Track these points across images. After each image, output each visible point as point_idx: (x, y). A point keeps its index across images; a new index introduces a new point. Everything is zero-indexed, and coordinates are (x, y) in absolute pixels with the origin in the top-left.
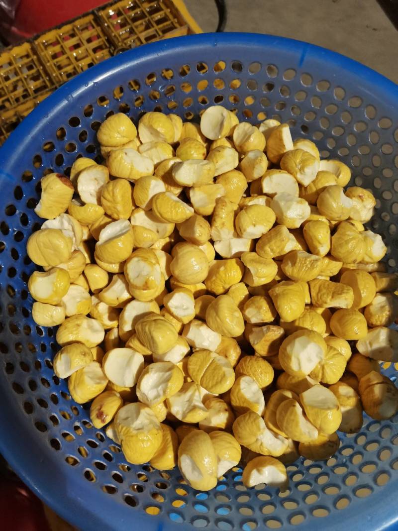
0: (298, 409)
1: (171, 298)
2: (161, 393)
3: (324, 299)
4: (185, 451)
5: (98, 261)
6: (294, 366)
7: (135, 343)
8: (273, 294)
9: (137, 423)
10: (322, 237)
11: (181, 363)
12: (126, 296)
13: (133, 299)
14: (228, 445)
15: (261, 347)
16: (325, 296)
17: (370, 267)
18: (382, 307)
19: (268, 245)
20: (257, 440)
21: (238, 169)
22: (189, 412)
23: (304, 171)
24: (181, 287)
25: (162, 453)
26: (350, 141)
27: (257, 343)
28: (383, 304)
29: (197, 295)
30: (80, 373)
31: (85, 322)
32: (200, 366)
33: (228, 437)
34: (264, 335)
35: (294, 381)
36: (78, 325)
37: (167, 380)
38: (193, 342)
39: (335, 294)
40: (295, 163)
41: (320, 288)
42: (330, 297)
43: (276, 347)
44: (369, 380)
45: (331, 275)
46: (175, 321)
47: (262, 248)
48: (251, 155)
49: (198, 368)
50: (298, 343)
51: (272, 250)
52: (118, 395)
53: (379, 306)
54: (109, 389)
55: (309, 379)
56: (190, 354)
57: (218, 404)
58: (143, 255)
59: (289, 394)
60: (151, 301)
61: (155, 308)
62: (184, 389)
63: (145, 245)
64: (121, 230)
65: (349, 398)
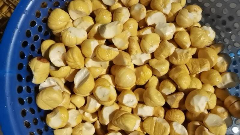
1: (123, 99)
3: (197, 70)
7: (113, 127)
8: (174, 78)
10: (186, 39)
11: (140, 128)
12: (98, 105)
13: (102, 107)
15: (175, 105)
16: (197, 69)
18: (223, 63)
19: (162, 54)
21: (131, 17)
23: (166, 8)
24: (124, 89)
27: (173, 104)
28: (222, 61)
32: (151, 127)
34: (175, 99)
36: (81, 131)
38: (142, 115)
39: (202, 65)
40: (160, 4)
41: (192, 65)
42: (200, 68)
44: (230, 102)
45: (192, 55)
46: (128, 108)
48: (136, 8)
50: (195, 99)
51: (164, 55)
56: (142, 121)
58: (102, 84)
59: (198, 124)
60: (113, 104)
61: (116, 107)
64: (85, 75)
65: (224, 113)
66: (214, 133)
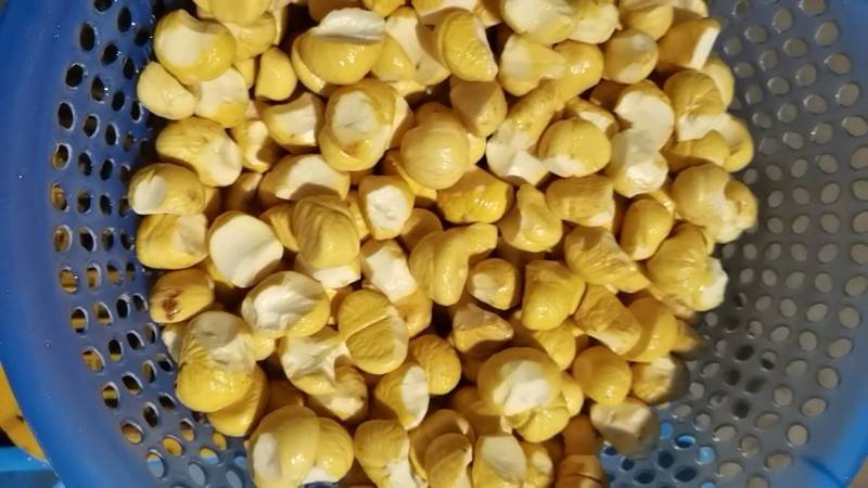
0: (468, 456)
1: (378, 187)
2: (283, 325)
3: (595, 322)
4: (273, 429)
5: (295, 55)
6: (498, 395)
7: (281, 221)
8: (532, 277)
9: (224, 351)
10: (652, 234)
11: (335, 292)
12: (308, 139)
13: (315, 150)
14: (339, 451)
15: (465, 338)
16: (600, 320)
17: (681, 311)
18: (662, 378)
19: (571, 198)
20: (385, 467)
21: (602, 47)
22: (307, 375)
23: (695, 118)
24: (403, 180)
25: (234, 410)
26: (784, 112)
27: (464, 329)
28: (665, 373)
29: (420, 204)
30: (170, 222)
31: (219, 141)
32: (362, 316)
33: (343, 437)
34: (480, 324)
35: (483, 411)
36: (205, 141)
37: (303, 312)
38: (371, 273)
39: (617, 326)
40: (691, 98)
41: (601, 300)
42: (605, 326)
43: (487, 351)
44: (581, 466)
45: (624, 289)
46: (360, 223)
47: (561, 195)
48: (637, 41)
49: (355, 317)
50: (525, 367)
51: (572, 209)
52: (212, 286)
53: (659, 373)
54: (201, 269)
55: (503, 421)
56: (357, 286)
57: (355, 382)
58: (375, 94)
59: (464, 427)
60: (343, 173)
61: (341, 186)
62: (318, 337)
63: (383, 75)
64: (364, 32)
65: (541, 474)
66: (475, 482)
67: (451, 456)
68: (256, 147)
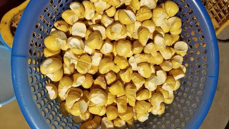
0: (77, 100)
1: (109, 43)
2: (73, 47)
3: (120, 102)
4: (54, 60)
5: (118, 11)
6: (93, 95)
7: (89, 32)
8: (118, 82)
9: (60, 40)
10: (143, 97)
11: (85, 52)
12: (106, 25)
13: (106, 28)
14: (59, 76)
15: (97, 82)
17: (135, 117)
19: (137, 77)
20: (63, 86)
21: (164, 60)
22: (68, 59)
23: (168, 85)
24: (114, 46)
25: (50, 51)
26: (182, 101)
27: (98, 80)
29: (112, 53)
30: (73, 13)
31: (93, 11)
32: (85, 60)
33: (62, 75)
34: (102, 82)
35: (87, 96)
36: (91, 9)
37: (78, 48)
38: (94, 55)
39: (123, 106)
40: (170, 82)
41: (124, 100)
42: (121, 104)
43: (98, 87)
44: (93, 124)
45: (129, 103)
46: (100, 46)
47: (135, 75)
48: (170, 64)
50: (102, 95)
51: (135, 79)
52: (68, 30)
53: (121, 123)
54: (69, 26)
55: (89, 102)
56: (89, 55)
57: (73, 69)
58: (124, 29)
59: (82, 95)
60: (106, 36)
61: (104, 37)
62: (76, 55)
63: (128, 29)
64: (132, 18)
65: (85, 117)
66: (74, 105)
67: (75, 96)
68: (97, 19)
